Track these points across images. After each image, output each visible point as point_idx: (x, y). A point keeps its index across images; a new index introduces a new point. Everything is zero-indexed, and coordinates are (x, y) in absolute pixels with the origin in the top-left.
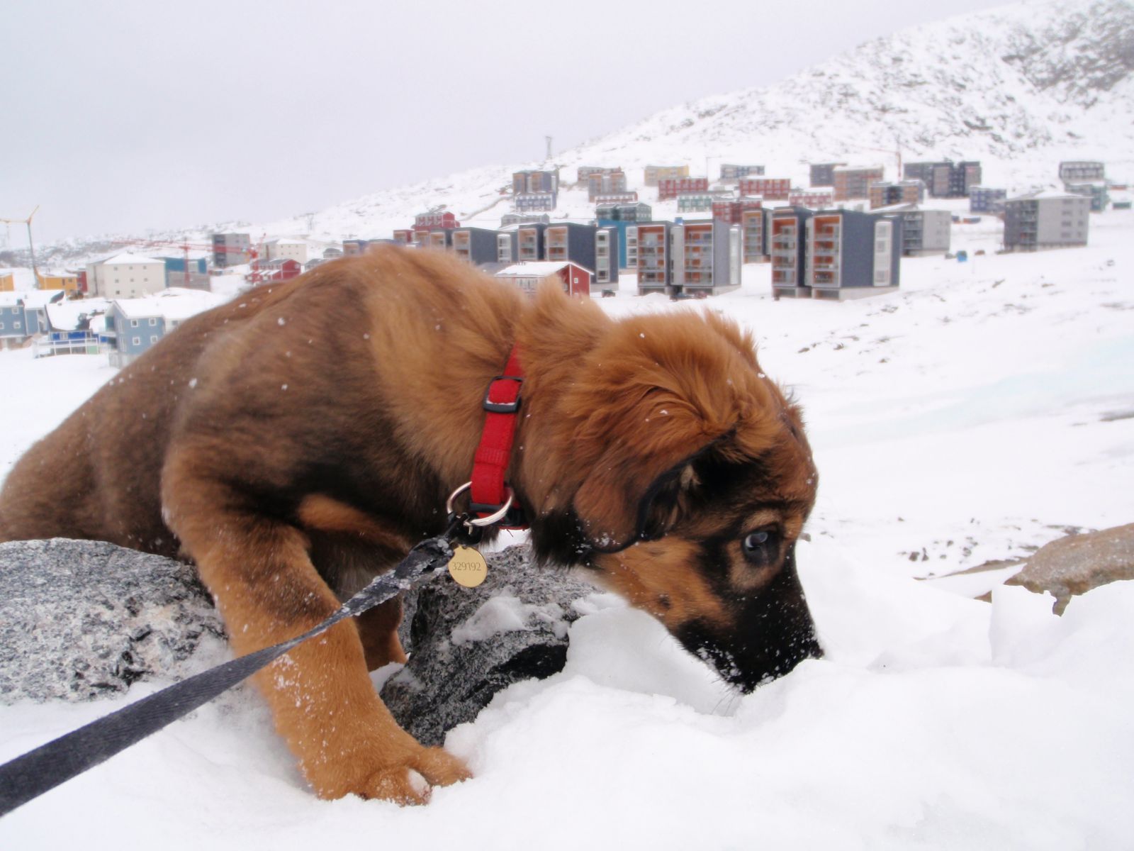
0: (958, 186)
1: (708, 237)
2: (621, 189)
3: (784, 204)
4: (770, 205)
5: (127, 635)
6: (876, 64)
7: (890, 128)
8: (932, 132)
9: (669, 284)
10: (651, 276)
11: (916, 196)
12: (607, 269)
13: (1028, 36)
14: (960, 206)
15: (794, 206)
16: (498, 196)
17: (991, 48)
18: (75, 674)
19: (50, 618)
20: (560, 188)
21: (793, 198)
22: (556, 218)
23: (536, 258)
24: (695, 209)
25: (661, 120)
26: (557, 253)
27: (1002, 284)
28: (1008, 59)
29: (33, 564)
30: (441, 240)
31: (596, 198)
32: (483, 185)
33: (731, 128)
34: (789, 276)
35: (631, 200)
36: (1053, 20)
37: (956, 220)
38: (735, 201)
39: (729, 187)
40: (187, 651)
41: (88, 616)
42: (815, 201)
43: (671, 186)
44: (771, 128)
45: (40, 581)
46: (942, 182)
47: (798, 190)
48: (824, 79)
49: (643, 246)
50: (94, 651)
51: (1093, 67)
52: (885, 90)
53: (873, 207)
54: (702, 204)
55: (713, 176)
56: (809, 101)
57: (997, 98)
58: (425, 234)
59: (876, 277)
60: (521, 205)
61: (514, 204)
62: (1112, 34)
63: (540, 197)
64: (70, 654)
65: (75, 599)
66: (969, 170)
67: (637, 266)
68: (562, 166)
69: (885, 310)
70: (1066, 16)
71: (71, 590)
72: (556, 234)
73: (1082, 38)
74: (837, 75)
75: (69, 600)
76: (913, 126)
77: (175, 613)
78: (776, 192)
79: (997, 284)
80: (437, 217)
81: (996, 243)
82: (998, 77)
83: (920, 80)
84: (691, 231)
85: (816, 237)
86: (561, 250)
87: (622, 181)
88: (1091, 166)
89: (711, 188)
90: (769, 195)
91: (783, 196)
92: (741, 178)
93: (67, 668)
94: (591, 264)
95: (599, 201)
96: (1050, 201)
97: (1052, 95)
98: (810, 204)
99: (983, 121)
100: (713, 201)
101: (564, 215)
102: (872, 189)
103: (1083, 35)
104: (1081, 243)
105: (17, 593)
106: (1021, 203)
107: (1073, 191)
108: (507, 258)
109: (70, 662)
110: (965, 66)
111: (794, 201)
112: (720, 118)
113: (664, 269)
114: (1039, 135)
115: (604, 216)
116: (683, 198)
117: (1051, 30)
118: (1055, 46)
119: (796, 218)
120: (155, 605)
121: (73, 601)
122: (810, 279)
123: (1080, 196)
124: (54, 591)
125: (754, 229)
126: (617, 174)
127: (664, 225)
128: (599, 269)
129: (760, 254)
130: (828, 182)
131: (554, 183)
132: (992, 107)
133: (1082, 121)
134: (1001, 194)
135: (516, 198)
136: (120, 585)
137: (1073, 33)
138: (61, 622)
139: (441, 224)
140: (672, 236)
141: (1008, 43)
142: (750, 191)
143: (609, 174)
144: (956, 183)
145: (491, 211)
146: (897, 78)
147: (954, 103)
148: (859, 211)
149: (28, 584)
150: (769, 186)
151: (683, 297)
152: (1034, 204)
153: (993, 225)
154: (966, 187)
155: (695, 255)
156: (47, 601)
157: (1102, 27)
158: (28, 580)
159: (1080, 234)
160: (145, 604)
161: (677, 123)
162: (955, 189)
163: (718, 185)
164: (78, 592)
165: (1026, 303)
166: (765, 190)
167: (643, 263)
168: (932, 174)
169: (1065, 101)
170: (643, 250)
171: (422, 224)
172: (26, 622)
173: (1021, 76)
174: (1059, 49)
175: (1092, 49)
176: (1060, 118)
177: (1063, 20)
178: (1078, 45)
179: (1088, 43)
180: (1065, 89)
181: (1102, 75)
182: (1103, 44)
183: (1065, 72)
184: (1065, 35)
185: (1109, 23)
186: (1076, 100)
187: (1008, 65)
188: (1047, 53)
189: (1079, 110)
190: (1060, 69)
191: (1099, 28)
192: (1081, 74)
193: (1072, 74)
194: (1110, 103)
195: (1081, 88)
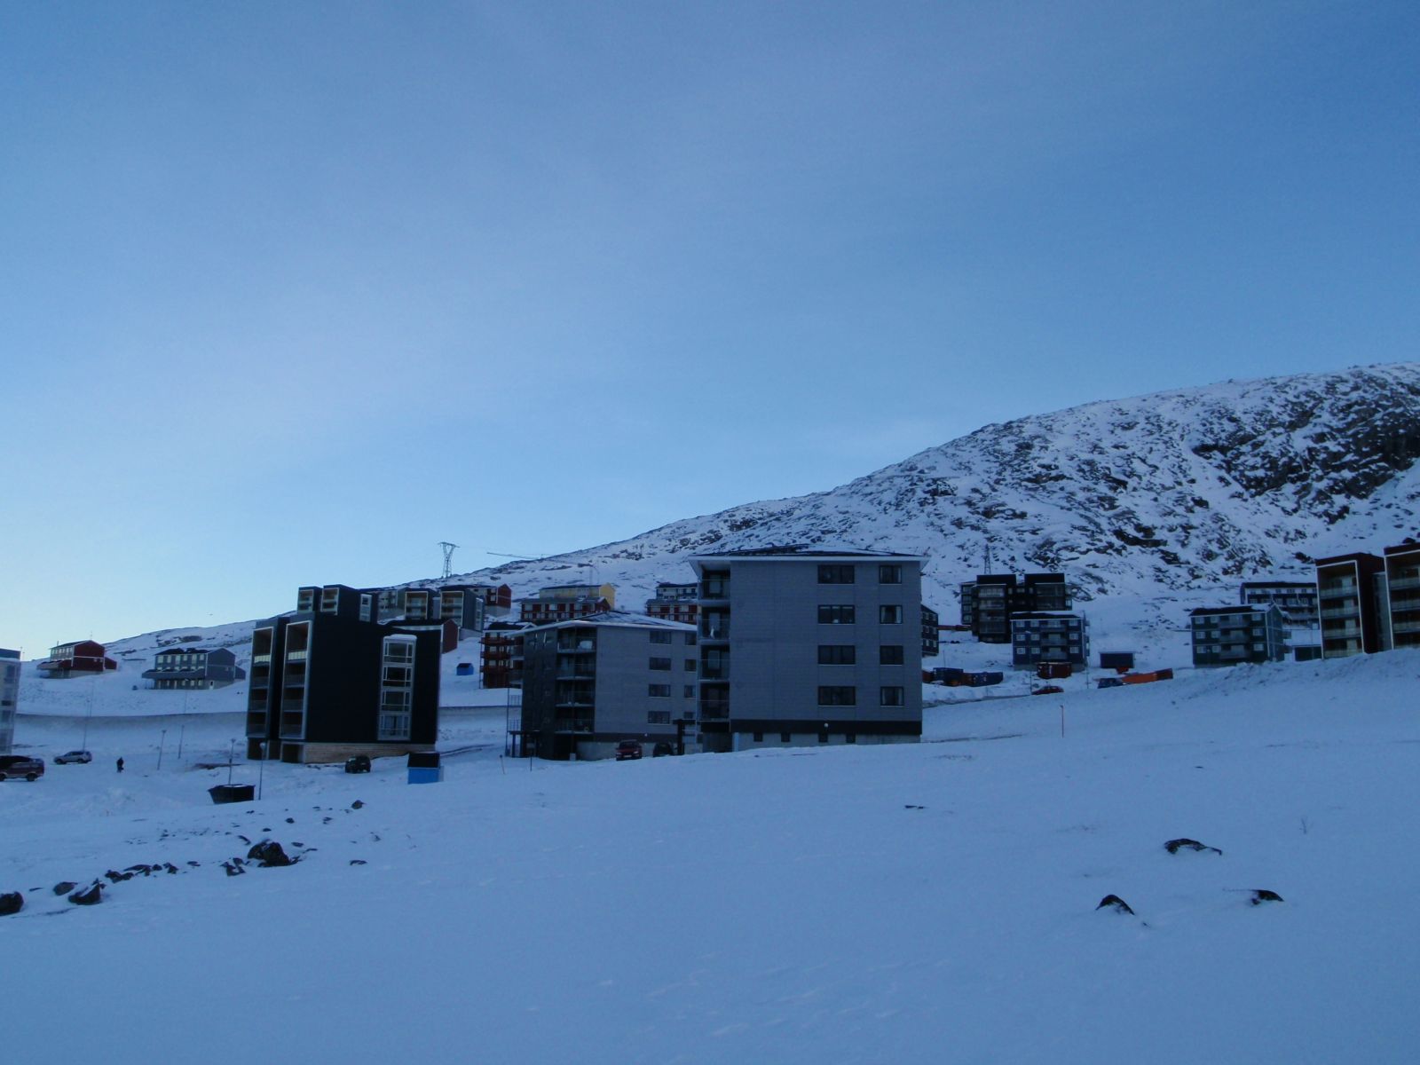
6: (992, 452)
7: (990, 540)
17: (1176, 436)
28: (1202, 450)
36: (1271, 401)
51: (1336, 463)
52: (995, 486)
56: (880, 503)
57: (1179, 502)
62: (1364, 419)
70: (1290, 397)
73: (1316, 424)
74: (932, 468)
76: (1028, 537)
82: (1184, 473)
83: (1054, 473)
99: (1148, 532)
103: (1317, 420)
110: (1132, 458)
117: (1268, 412)
118: (1274, 434)
122: (280, 727)
132: (1167, 513)
133: (1322, 538)
141: (1203, 429)
146: (1018, 471)
147: (1102, 506)
157: (1345, 409)
173: (1222, 473)
174: (1282, 438)
175: (1334, 438)
176: (1288, 533)
177: (1286, 400)
178: (1311, 433)
179: (1326, 430)
180: (1295, 493)
181: (1354, 474)
182: (1350, 433)
183: (1293, 470)
184: (1288, 419)
185: (1356, 403)
186: (1314, 511)
187: (1201, 459)
188: (1262, 443)
189: (1316, 524)
190: (1284, 464)
191: (1342, 411)
192: (1319, 472)
193: (1304, 471)
194: (1369, 514)
195: (1320, 492)
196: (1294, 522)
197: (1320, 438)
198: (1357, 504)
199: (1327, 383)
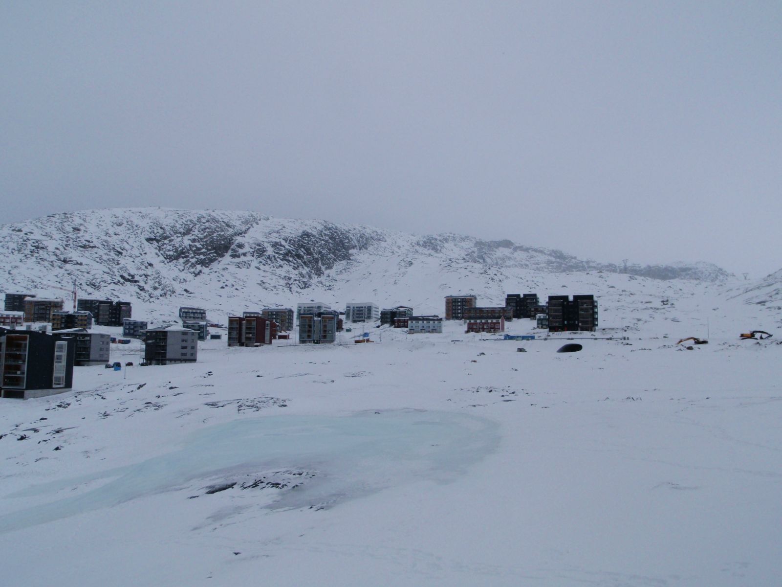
0: (115, 318)
6: (61, 229)
7: (69, 274)
8: (99, 280)
11: (86, 324)
13: (161, 228)
14: (116, 331)
17: (139, 232)
27: (144, 387)
28: (149, 240)
36: (177, 222)
37: (113, 341)
42: (8, 321)
46: (105, 314)
48: (21, 234)
51: (199, 252)
52: (66, 248)
53: (53, 329)
56: (8, 248)
57: (142, 263)
59: (54, 381)
62: (210, 235)
66: (124, 308)
69: (60, 406)
70: (184, 221)
73: (193, 235)
74: (31, 233)
76: (86, 275)
79: (141, 386)
81: (139, 358)
82: (143, 250)
83: (91, 245)
85: (7, 350)
88: (198, 311)
96: (174, 333)
97: (175, 266)
98: (4, 323)
99: (133, 277)
102: (54, 315)
103: (193, 233)
104: (193, 360)
106: (157, 332)
107: (187, 327)
110: (122, 240)
114: (167, 289)
117: (175, 227)
118: (177, 237)
123: (192, 330)
130: (19, 308)
132: (139, 269)
133: (193, 283)
134: (143, 325)
137: (188, 231)
141: (150, 231)
144: (114, 316)
146: (75, 241)
147: (114, 263)
148: (42, 331)
152: (165, 334)
153: (138, 345)
154: (121, 319)
157: (204, 230)
159: (192, 354)
162: (113, 320)
165: (160, 401)
168: (98, 308)
169: (183, 270)
173: (157, 251)
174: (180, 239)
175: (199, 242)
176: (181, 280)
177: (182, 222)
178: (191, 238)
179: (196, 238)
180: (183, 263)
181: (204, 257)
182: (205, 240)
183: (183, 253)
184: (183, 231)
185: (208, 228)
186: (190, 271)
187: (149, 244)
188: (172, 240)
189: (191, 276)
190: (180, 251)
191: (202, 230)
192: (193, 255)
193: (187, 254)
194: (209, 274)
195: (192, 264)
196: (183, 275)
197: (194, 241)
198: (205, 270)
199: (198, 217)
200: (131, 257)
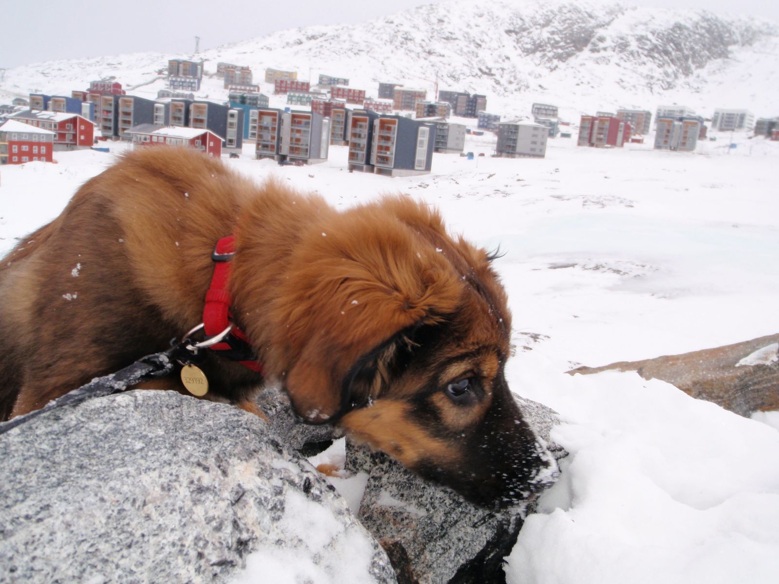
0: (471, 110)
1: (308, 123)
2: (248, 82)
3: (360, 107)
4: (350, 107)
5: (228, 500)
6: (427, 21)
7: (433, 66)
8: (459, 72)
9: (277, 153)
10: (265, 146)
11: (445, 114)
12: (234, 138)
13: (521, 19)
14: (472, 123)
15: (366, 109)
16: (156, 75)
17: (499, 23)
18: (197, 554)
19: (158, 489)
20: (203, 76)
21: (366, 104)
22: (199, 97)
23: (182, 124)
24: (299, 103)
25: (280, 37)
26: (198, 122)
27: (494, 176)
28: (508, 32)
29: (128, 426)
30: (110, 102)
31: (230, 86)
32: (145, 66)
33: (328, 50)
34: (360, 156)
35: (255, 91)
36: (537, 12)
37: (469, 132)
38: (327, 101)
39: (324, 91)
40: (279, 510)
41: (192, 482)
42: (380, 108)
43: (284, 85)
44: (355, 54)
45: (139, 445)
46: (462, 105)
47: (370, 99)
48: (393, 26)
49: (261, 125)
50: (208, 523)
51: (557, 45)
52: (431, 39)
53: (417, 117)
54: (304, 100)
55: (314, 81)
56: (382, 40)
57: (500, 56)
58: (97, 97)
59: (416, 164)
60: (173, 84)
61: (168, 83)
62: (570, 27)
63: (188, 80)
64: (190, 532)
65: (175, 463)
66: (479, 101)
67: (256, 139)
68: (206, 60)
69: (420, 186)
70: (544, 11)
71: (169, 453)
72: (199, 108)
73: (552, 27)
74: (402, 25)
75: (170, 464)
76: (447, 66)
77: (257, 468)
78: (355, 98)
79: (491, 176)
80: (108, 85)
81: (491, 150)
82: (501, 43)
83: (454, 36)
84: (296, 118)
85: (380, 132)
86: (201, 121)
87: (249, 77)
88: (551, 108)
89: (311, 90)
90: (351, 100)
91: (359, 102)
92: (332, 86)
93: (190, 549)
94: (224, 134)
95: (231, 89)
96: (525, 126)
97: (532, 60)
98: (377, 109)
99: (490, 70)
100: (312, 99)
101: (205, 95)
102: (418, 104)
103: (553, 25)
104: (542, 156)
105: (117, 462)
106: (509, 125)
107: (539, 122)
108: (161, 122)
109: (192, 541)
110: (482, 32)
111: (367, 106)
112: (321, 42)
113: (275, 142)
114: (522, 84)
115: (235, 100)
116: (292, 94)
117: (535, 18)
118: (536, 29)
119: (368, 118)
120: (239, 461)
121: (173, 466)
122: (373, 161)
123: (543, 126)
124: (153, 455)
125: (339, 122)
126: (246, 71)
127: (277, 112)
128: (229, 137)
129: (341, 139)
130: (390, 96)
131: (199, 72)
132: (496, 62)
133: (548, 79)
134: (497, 118)
135: (170, 79)
136: (203, 441)
137: (548, 23)
138: (171, 494)
139: (110, 91)
140: (283, 120)
141: (509, 22)
142: (338, 95)
143: (240, 70)
144: (470, 108)
145: (150, 86)
146: (439, 33)
147: (473, 55)
148: (409, 118)
149: (127, 450)
150: (351, 94)
151: (287, 164)
152: (517, 127)
153: (491, 137)
154: (476, 111)
155: (298, 135)
156: (148, 469)
157: (564, 21)
158: (127, 446)
159: (541, 150)
160: (231, 461)
161: (291, 41)
162: (470, 112)
163: (317, 88)
164: (175, 455)
165: (508, 190)
166: (348, 96)
167: (260, 136)
168: (456, 99)
169: (539, 64)
170: (261, 128)
171: (95, 88)
172: (135, 497)
173: (515, 44)
174: (539, 31)
175: (558, 34)
176: (536, 75)
178: (550, 30)
179: (556, 30)
180: (540, 57)
181: (562, 51)
182: (564, 32)
183: (541, 46)
184: (543, 22)
185: (569, 19)
186: (546, 65)
187: (508, 36)
188: (531, 32)
189: (547, 71)
190: (538, 44)
192: (550, 49)
193: (545, 48)
194: (565, 70)
195: (549, 58)
196: (538, 70)
197: (553, 33)
198: (561, 65)
199: (559, 7)
200: (490, 49)
